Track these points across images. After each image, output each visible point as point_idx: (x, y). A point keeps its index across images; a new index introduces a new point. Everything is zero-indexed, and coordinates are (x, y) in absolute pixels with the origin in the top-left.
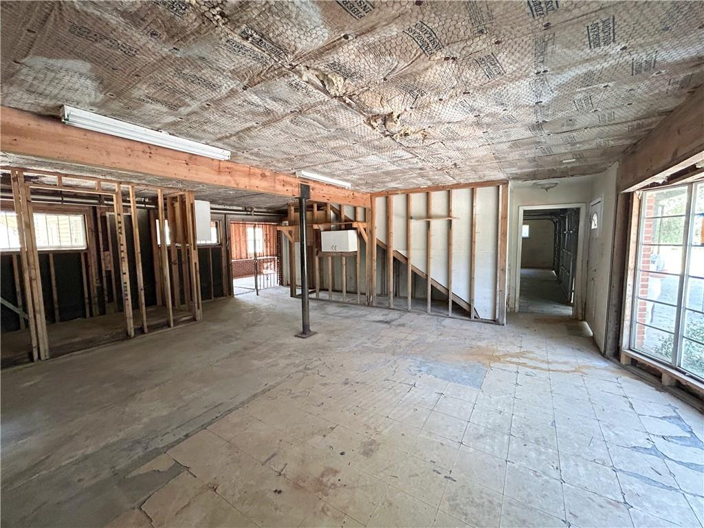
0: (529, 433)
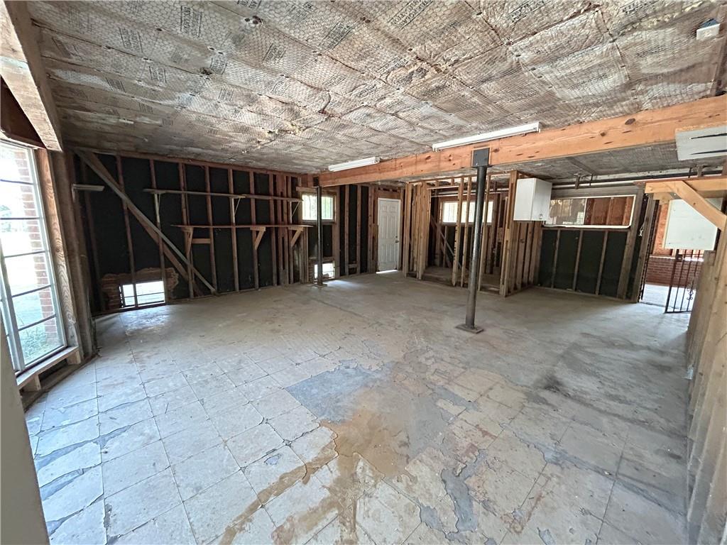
0: (214, 383)
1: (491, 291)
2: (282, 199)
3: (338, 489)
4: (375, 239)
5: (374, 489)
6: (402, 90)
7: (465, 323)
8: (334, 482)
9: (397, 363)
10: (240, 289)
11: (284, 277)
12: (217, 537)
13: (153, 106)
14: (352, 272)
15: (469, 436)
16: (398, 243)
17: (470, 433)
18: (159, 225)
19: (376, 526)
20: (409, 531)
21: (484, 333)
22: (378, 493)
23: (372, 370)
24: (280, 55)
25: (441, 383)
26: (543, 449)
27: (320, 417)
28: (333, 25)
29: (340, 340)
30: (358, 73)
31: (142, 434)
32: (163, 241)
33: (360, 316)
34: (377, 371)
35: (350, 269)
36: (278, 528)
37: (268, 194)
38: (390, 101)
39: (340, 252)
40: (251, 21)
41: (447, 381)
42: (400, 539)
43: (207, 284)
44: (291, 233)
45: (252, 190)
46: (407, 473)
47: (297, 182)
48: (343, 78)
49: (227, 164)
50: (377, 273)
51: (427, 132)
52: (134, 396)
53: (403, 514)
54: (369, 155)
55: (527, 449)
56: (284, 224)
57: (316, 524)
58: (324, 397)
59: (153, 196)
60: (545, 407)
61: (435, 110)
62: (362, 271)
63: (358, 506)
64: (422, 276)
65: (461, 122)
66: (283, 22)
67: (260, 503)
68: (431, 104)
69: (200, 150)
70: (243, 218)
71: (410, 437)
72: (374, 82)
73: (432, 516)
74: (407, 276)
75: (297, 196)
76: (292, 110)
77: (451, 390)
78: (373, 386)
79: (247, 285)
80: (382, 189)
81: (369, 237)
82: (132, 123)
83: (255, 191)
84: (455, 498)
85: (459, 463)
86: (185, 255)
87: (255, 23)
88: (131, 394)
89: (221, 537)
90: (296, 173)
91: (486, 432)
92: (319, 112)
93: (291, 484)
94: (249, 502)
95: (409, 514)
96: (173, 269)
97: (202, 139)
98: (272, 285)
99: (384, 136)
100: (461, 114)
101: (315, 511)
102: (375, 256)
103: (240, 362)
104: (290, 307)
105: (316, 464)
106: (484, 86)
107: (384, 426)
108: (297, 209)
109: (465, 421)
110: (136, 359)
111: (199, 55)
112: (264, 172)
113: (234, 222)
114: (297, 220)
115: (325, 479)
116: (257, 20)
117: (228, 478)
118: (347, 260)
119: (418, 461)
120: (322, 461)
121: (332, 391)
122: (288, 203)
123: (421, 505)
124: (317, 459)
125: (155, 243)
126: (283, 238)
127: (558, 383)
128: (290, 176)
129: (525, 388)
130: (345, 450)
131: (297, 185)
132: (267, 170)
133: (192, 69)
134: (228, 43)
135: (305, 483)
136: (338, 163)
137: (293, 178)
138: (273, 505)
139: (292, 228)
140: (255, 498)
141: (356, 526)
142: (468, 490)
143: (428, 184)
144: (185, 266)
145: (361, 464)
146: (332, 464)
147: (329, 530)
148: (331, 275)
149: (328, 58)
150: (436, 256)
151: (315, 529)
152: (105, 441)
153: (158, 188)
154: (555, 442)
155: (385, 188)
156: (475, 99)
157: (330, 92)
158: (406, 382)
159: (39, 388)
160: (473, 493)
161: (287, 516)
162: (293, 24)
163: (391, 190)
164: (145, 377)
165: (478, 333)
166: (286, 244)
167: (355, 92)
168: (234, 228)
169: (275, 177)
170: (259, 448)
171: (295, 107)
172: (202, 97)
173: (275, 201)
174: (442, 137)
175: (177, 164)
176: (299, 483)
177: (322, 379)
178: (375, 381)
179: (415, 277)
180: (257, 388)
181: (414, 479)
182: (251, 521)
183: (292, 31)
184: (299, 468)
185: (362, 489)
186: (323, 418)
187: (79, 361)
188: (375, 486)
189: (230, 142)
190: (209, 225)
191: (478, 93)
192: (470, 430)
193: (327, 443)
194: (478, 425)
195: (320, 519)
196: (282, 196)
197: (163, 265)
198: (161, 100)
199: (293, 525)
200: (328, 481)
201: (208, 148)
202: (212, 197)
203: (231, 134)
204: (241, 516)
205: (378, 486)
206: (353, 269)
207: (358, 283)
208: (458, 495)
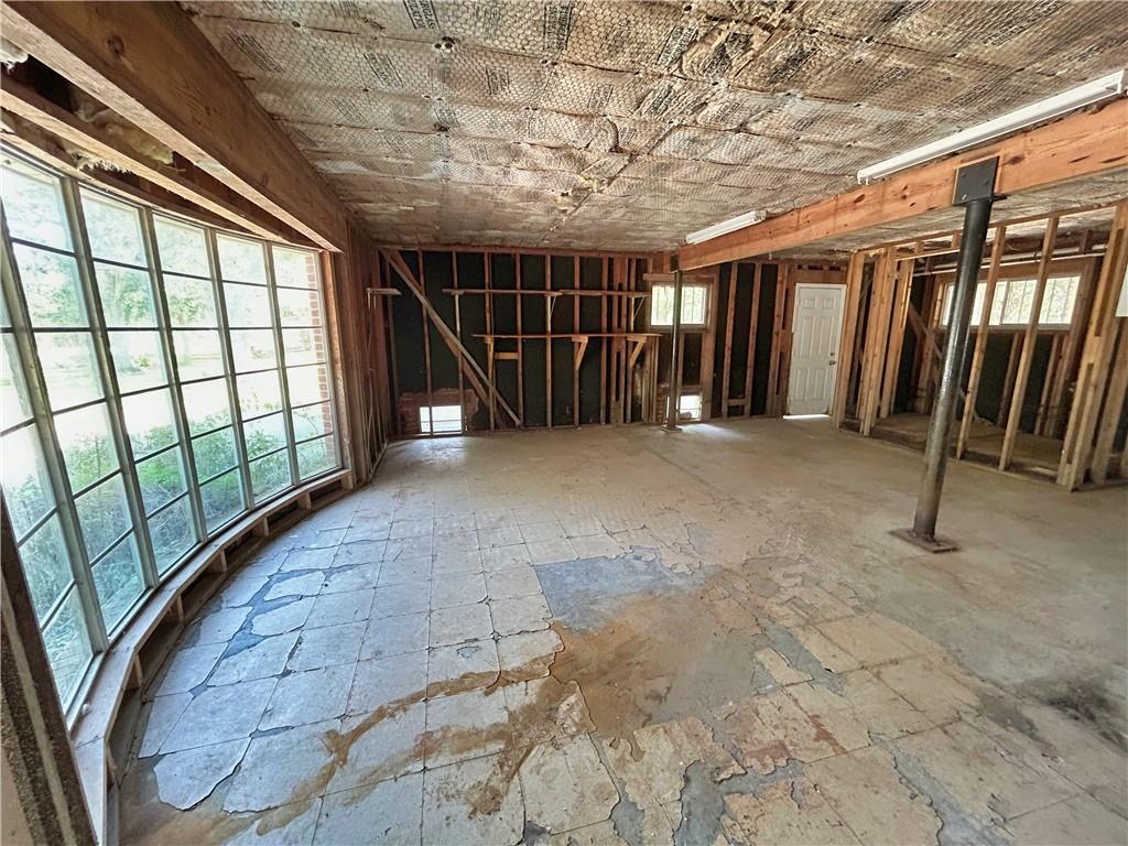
0: (459, 539)
1: (1037, 475)
2: (620, 293)
3: (521, 719)
4: (785, 358)
5: (569, 739)
6: (723, 83)
7: (912, 526)
8: (522, 707)
9: (726, 570)
10: (553, 425)
11: (617, 411)
12: (366, 712)
13: (418, 185)
14: (735, 412)
15: (786, 728)
16: (835, 366)
17: (791, 724)
18: (458, 335)
19: (540, 789)
20: (581, 821)
21: (954, 554)
22: (570, 748)
23: (675, 571)
24: (505, 82)
25: (788, 623)
26: (950, 816)
27: (557, 616)
28: (542, 13)
29: (651, 515)
30: (629, 75)
31: (363, 577)
32: (463, 354)
33: (708, 485)
34: (682, 575)
35: (729, 407)
36: (427, 733)
37: (600, 288)
38: (716, 108)
39: (714, 379)
40: (443, 47)
41: (802, 623)
42: (562, 825)
43: (511, 413)
44: (630, 346)
45: (577, 284)
46: (632, 740)
47: (644, 266)
48: (609, 91)
49: (542, 249)
50: (785, 417)
51: (828, 149)
52: (377, 534)
53: (588, 793)
54: (744, 209)
55: (905, 800)
56: (621, 332)
57: (469, 749)
58: (577, 591)
59: (454, 297)
60: (1021, 740)
61: (818, 104)
62: (753, 413)
63: (533, 753)
64: (871, 430)
65: (896, 116)
66: (478, 34)
67: (426, 696)
68: (799, 96)
69: (499, 232)
70: (563, 324)
71: (672, 690)
72: (665, 83)
73: (631, 820)
74: (841, 427)
75: (645, 288)
76: (570, 156)
77: (802, 639)
78: (660, 595)
79: (562, 420)
80: (805, 267)
81: (773, 354)
82: (412, 209)
83: (581, 283)
84: (689, 814)
85: (734, 762)
86: (486, 374)
87: (448, 46)
88: (375, 532)
89: (368, 715)
90: (644, 253)
91: (828, 734)
92: (611, 150)
93: (471, 689)
94: (415, 690)
95: (597, 798)
96: (472, 391)
97: (492, 217)
98: (599, 422)
99: (747, 171)
100: (881, 97)
101: (478, 732)
102: (782, 389)
103: (501, 519)
104: (607, 457)
105: (514, 676)
106: (896, 29)
107: (642, 658)
108: (643, 309)
109: (796, 701)
110: (400, 494)
111: (418, 109)
112: (593, 255)
113: (549, 329)
114: (642, 325)
115: (513, 700)
116: (449, 42)
117: (411, 653)
118: (725, 393)
119: (661, 730)
120: (524, 675)
121: (594, 587)
122: (629, 300)
123: (623, 796)
124: (520, 671)
125: (454, 356)
126: (619, 355)
127: (1102, 703)
128: (634, 257)
129: (989, 686)
130: (562, 672)
131: (646, 271)
132: (600, 252)
133: (423, 128)
134: (437, 84)
135: (487, 694)
136: (698, 229)
137: (638, 261)
138: (437, 704)
139: (632, 338)
140: (423, 688)
141: (516, 777)
142: (724, 812)
143: (901, 250)
144: (486, 388)
145: (572, 699)
146: (535, 684)
147: (480, 764)
148: (696, 415)
149: (568, 66)
150: (919, 393)
151: (465, 755)
152: (332, 573)
153: (460, 288)
154: (995, 816)
155: (812, 264)
156: (893, 61)
157: (609, 117)
158: (722, 604)
159: (309, 507)
160: (729, 822)
161: (443, 724)
162: (491, 31)
163: (826, 268)
164: (398, 516)
165: (936, 552)
166: (623, 363)
167: (645, 107)
168: (549, 338)
169: (611, 261)
170: (461, 631)
171: (574, 151)
172: (457, 161)
173: (610, 298)
174: (866, 153)
175: (483, 254)
176: (479, 691)
177: (590, 567)
178: (668, 588)
179: (857, 430)
180: (502, 555)
181: (637, 754)
182: (405, 710)
183: (497, 42)
184: (492, 673)
185: (552, 734)
186: (559, 619)
187: (351, 486)
188: (572, 737)
189: (527, 216)
190: (516, 333)
191: (890, 45)
192: (794, 719)
193: (544, 654)
194: (818, 717)
195: (477, 745)
196: (621, 288)
197: (461, 385)
198: (418, 175)
199: (444, 737)
200: (515, 703)
201: (506, 228)
202: (522, 295)
203: (521, 204)
204: (399, 701)
205: (577, 739)
206: (738, 407)
207: (741, 431)
208: (698, 810)
